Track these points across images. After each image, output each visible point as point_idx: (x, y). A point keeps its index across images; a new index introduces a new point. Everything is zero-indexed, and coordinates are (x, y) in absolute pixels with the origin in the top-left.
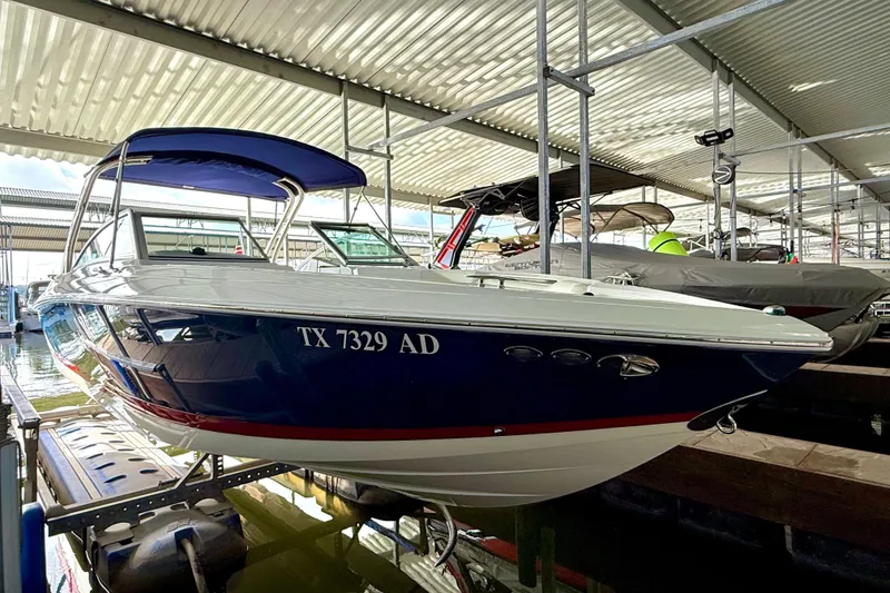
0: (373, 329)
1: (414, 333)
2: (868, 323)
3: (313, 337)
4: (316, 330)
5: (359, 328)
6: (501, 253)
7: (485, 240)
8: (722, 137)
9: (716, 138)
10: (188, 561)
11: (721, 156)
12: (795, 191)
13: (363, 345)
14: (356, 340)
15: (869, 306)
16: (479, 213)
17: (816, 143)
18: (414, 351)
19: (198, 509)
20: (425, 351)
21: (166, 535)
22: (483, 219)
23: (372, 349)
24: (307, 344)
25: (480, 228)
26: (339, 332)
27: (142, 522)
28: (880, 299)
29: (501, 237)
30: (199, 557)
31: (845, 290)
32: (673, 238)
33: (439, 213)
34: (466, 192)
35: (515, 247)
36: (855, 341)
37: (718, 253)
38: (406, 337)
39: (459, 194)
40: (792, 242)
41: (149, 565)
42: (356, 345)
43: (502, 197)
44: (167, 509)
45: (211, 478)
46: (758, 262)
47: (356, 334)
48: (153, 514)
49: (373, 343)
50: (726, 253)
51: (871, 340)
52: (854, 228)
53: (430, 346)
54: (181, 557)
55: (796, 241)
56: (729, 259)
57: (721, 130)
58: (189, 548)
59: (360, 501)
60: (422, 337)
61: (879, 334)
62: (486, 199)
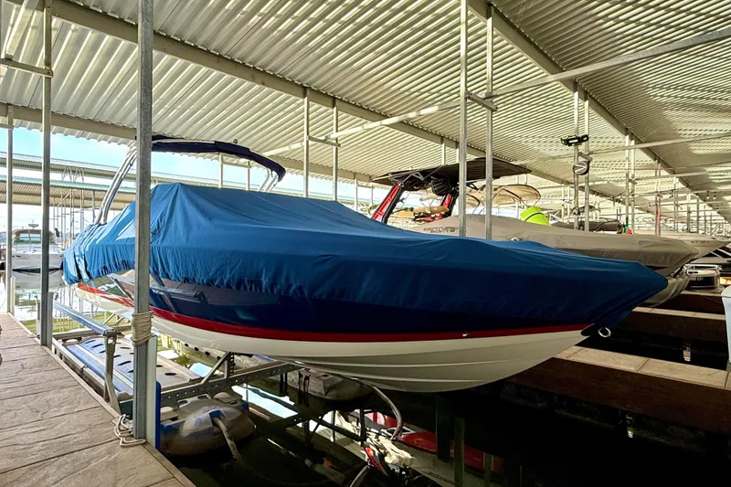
2: (681, 280)
6: (414, 220)
7: (406, 209)
8: (581, 140)
9: (576, 141)
10: (222, 432)
11: (580, 154)
12: (630, 181)
15: (682, 268)
16: (403, 190)
17: (648, 148)
19: (217, 399)
21: (203, 414)
22: (405, 194)
25: (402, 201)
27: (181, 406)
28: (689, 263)
29: (415, 208)
30: (229, 430)
31: (667, 255)
32: (539, 211)
33: (362, 186)
34: (393, 173)
35: (426, 215)
36: (673, 292)
37: (576, 225)
39: (387, 175)
40: (627, 219)
41: (195, 435)
43: (421, 178)
44: (195, 398)
45: (225, 377)
46: (601, 232)
48: (186, 402)
50: (581, 225)
51: (683, 292)
52: (671, 208)
54: (216, 430)
55: (630, 217)
56: (583, 230)
57: (580, 135)
58: (221, 424)
59: (327, 397)
61: (688, 288)
62: (410, 179)
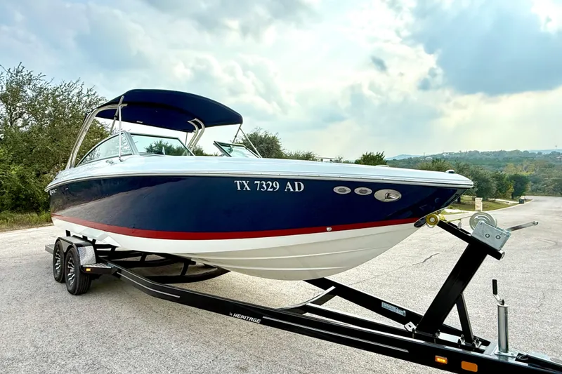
0: (273, 180)
1: (292, 181)
3: (243, 186)
4: (244, 182)
5: (266, 180)
13: (267, 188)
14: (264, 186)
18: (292, 190)
20: (297, 190)
23: (272, 190)
24: (239, 189)
26: (256, 182)
38: (289, 183)
42: (264, 188)
47: (264, 183)
49: (272, 187)
53: (299, 188)
60: (296, 183)
